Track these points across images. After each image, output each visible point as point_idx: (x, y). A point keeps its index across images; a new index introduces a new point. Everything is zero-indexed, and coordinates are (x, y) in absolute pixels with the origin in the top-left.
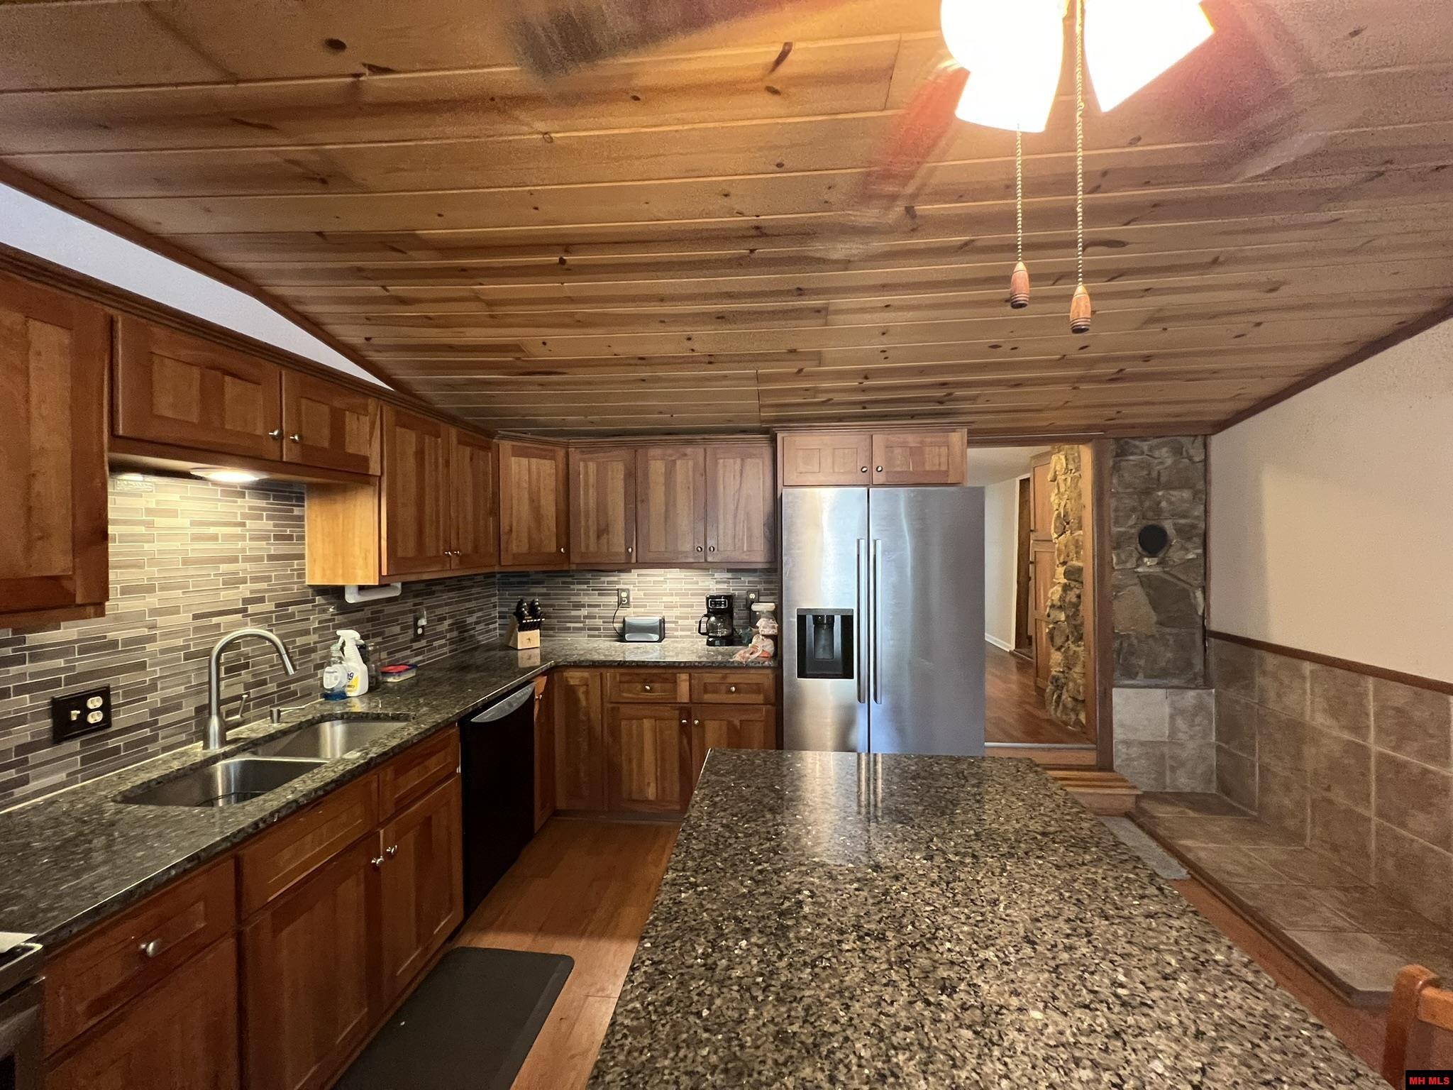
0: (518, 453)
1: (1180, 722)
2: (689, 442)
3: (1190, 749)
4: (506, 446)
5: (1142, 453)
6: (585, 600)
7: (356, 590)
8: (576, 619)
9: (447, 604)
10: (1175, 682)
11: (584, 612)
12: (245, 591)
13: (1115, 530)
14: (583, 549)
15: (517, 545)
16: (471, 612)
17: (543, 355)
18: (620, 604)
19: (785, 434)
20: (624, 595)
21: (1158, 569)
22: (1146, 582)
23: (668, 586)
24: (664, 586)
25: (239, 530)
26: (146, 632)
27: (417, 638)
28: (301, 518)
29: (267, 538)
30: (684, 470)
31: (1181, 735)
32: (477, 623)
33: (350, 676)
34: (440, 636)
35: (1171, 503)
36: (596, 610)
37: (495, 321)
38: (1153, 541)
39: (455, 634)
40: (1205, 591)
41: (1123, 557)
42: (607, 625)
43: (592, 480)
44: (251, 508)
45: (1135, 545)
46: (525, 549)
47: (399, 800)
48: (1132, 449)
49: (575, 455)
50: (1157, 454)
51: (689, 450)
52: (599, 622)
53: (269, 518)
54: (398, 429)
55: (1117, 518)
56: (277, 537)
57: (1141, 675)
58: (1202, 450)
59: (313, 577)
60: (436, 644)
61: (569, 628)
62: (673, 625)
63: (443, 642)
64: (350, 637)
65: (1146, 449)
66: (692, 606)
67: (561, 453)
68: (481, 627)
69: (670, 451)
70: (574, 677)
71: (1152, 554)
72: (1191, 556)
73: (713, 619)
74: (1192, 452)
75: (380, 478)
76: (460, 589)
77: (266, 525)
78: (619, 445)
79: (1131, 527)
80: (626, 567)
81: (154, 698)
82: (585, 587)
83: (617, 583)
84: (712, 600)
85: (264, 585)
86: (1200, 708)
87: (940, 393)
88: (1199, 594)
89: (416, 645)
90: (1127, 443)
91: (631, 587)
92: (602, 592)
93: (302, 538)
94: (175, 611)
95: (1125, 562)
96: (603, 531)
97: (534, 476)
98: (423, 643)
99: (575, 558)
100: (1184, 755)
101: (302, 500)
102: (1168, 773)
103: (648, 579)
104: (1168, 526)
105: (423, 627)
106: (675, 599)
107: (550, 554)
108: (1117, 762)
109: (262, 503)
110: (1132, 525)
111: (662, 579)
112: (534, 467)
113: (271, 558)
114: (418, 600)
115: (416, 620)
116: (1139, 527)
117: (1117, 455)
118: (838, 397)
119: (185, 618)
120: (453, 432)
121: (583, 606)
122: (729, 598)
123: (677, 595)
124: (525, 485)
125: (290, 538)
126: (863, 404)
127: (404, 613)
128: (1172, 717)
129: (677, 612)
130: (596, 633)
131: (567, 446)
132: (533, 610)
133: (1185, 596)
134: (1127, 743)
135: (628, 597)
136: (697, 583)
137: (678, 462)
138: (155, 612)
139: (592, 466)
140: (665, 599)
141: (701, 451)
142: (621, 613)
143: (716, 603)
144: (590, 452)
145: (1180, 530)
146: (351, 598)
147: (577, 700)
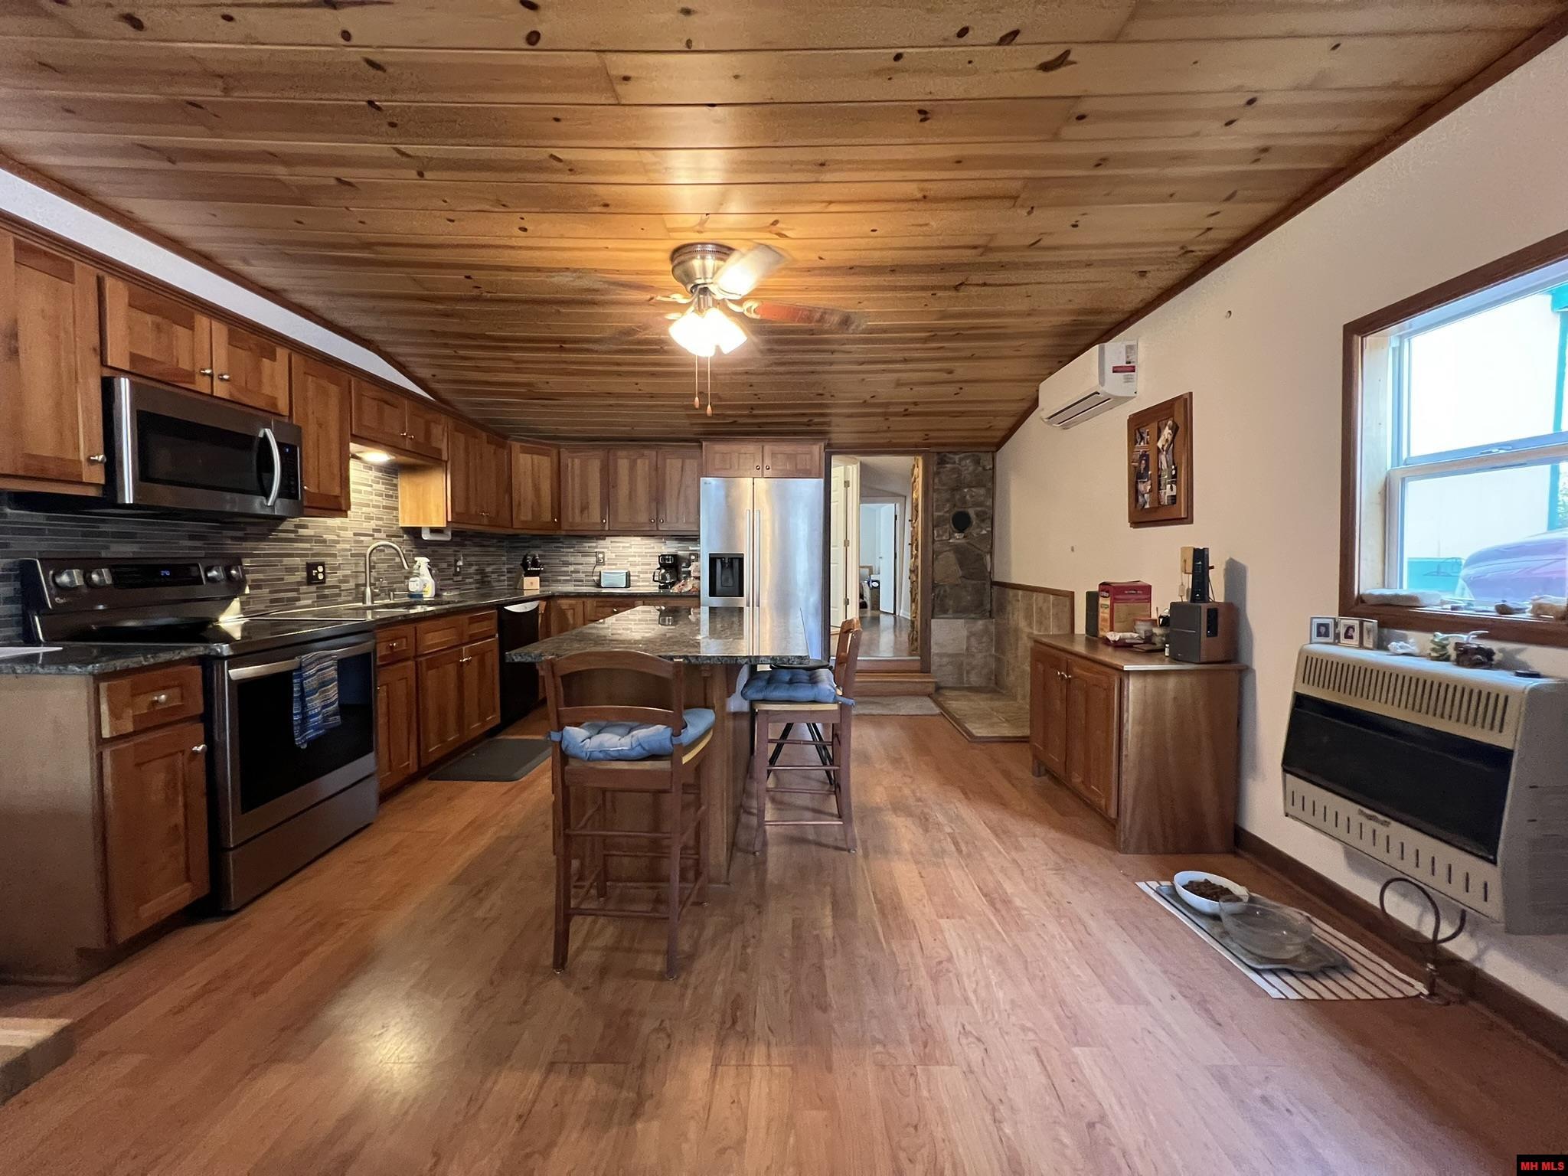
0: (525, 451)
1: (973, 639)
2: (645, 447)
3: (979, 659)
4: (516, 446)
5: (955, 463)
6: (571, 559)
7: (428, 531)
8: (565, 573)
9: (474, 555)
10: (973, 616)
11: (571, 568)
12: (373, 524)
13: (937, 514)
14: (571, 520)
15: (525, 515)
16: (489, 564)
17: (547, 389)
18: (598, 563)
19: (708, 443)
20: (601, 556)
21: (963, 541)
22: (957, 549)
23: (633, 550)
24: (630, 550)
25: (369, 489)
26: (336, 538)
27: (457, 574)
28: (396, 485)
29: (381, 495)
30: (643, 466)
31: (974, 650)
32: (492, 573)
33: (425, 585)
34: (469, 576)
35: (972, 496)
36: (580, 567)
37: (518, 370)
38: (961, 522)
39: (478, 577)
40: (991, 553)
41: (941, 532)
42: (588, 578)
43: (577, 472)
44: (376, 477)
45: (949, 526)
46: (529, 517)
47: (471, 636)
48: (947, 460)
49: (564, 454)
50: (963, 463)
51: (646, 452)
52: (582, 576)
53: (383, 484)
54: (456, 433)
55: (938, 506)
56: (387, 496)
57: (950, 611)
58: (991, 462)
59: (404, 521)
60: (467, 580)
61: (560, 580)
62: (636, 578)
63: (471, 580)
64: (423, 562)
65: (957, 461)
66: (650, 564)
67: (554, 452)
68: (494, 576)
69: (631, 453)
70: (564, 603)
71: (961, 531)
72: (984, 532)
73: (663, 571)
74: (986, 463)
75: (446, 462)
76: (481, 546)
77: (381, 487)
78: (594, 448)
79: (947, 512)
80: (601, 536)
81: (340, 573)
82: (572, 550)
83: (596, 547)
84: (663, 557)
85: (381, 523)
86: (986, 631)
87: (806, 420)
88: (988, 557)
89: (456, 579)
90: (945, 456)
91: (605, 550)
92: (585, 554)
93: (397, 497)
94: (346, 529)
95: (942, 536)
96: (584, 508)
97: (536, 468)
98: (459, 578)
99: (565, 526)
100: (975, 662)
101: (397, 475)
102: (965, 675)
103: (618, 544)
104: (971, 512)
105: (460, 567)
106: (637, 559)
107: (548, 522)
108: (933, 668)
109: (380, 475)
110: (945, 512)
111: (628, 545)
112: (536, 461)
113: (385, 507)
114: (456, 548)
115: (456, 561)
116: (952, 514)
117: (939, 464)
118: (741, 420)
119: (349, 534)
120: (484, 435)
121: (571, 564)
122: (675, 556)
123: (639, 556)
124: (529, 473)
125: (391, 496)
126: (759, 425)
127: (449, 555)
128: (968, 638)
129: (639, 568)
130: (580, 583)
131: (559, 447)
132: (535, 563)
133: (980, 558)
134: (940, 655)
135: (603, 558)
136: (653, 548)
137: (639, 461)
138: (340, 528)
139: (577, 461)
140: (631, 559)
141: (654, 453)
142: (598, 569)
143: (665, 559)
144: (575, 452)
145: (977, 514)
146: (426, 536)
147: (567, 619)
